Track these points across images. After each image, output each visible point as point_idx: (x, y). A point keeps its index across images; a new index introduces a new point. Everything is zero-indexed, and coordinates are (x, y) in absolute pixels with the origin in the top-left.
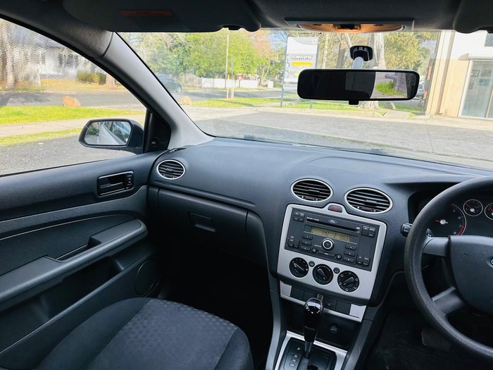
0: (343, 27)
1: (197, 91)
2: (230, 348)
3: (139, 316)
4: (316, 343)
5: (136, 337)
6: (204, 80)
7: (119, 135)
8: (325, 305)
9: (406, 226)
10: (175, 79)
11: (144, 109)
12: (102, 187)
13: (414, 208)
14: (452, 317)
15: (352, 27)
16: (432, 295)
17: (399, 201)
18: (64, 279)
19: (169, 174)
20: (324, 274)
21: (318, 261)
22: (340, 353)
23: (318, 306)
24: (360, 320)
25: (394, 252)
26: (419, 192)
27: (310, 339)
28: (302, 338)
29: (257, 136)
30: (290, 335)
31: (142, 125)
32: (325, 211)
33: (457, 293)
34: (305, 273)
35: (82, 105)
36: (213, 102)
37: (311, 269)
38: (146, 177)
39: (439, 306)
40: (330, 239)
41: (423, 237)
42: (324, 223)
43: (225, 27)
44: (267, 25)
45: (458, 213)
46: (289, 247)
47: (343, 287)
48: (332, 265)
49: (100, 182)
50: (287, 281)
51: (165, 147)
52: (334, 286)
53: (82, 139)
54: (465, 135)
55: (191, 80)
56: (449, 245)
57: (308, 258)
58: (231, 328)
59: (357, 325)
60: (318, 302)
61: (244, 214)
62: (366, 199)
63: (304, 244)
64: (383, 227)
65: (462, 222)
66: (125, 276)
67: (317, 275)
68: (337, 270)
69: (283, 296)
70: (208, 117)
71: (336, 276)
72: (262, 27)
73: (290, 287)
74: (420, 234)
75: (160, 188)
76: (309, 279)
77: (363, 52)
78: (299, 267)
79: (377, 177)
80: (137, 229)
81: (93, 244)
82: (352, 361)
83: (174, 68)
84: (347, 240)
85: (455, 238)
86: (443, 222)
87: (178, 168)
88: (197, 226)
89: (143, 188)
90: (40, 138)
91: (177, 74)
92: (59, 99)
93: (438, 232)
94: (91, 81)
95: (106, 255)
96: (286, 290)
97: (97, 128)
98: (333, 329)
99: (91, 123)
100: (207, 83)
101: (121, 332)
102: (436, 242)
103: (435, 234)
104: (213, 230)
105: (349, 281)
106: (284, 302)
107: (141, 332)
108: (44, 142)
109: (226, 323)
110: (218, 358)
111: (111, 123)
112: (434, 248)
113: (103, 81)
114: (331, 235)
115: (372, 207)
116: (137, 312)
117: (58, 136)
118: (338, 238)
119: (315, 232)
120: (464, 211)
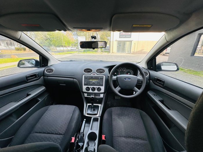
0: (88, 30)
1: (56, 51)
2: (74, 111)
3: (47, 111)
4: (94, 104)
5: (48, 116)
6: (57, 48)
7: (32, 64)
8: (95, 96)
9: (109, 75)
10: (49, 48)
11: (38, 56)
12: (28, 78)
13: (110, 71)
14: (120, 92)
15: (90, 30)
16: (115, 88)
17: (107, 70)
18: (20, 107)
19: (49, 72)
20: (93, 89)
21: (92, 87)
22: (100, 105)
23: (93, 96)
24: (103, 97)
25: (107, 81)
26: (110, 68)
27: (92, 104)
28: (91, 104)
29: (73, 60)
30: (88, 104)
31: (38, 60)
32: (92, 75)
33: (120, 87)
34: (89, 90)
35: (19, 57)
36: (61, 53)
37: (91, 89)
38: (43, 74)
39: (117, 90)
40: (94, 81)
41: (112, 77)
42: (92, 78)
43: (57, 30)
44: (69, 30)
45: (118, 71)
46: (85, 85)
47: (98, 91)
48: (95, 87)
49: (27, 77)
50: (86, 93)
51: (47, 65)
52: (96, 91)
53: (18, 66)
54: (118, 56)
55: (54, 48)
56: (117, 77)
57: (89, 86)
58: (74, 107)
59: (102, 98)
60: (93, 95)
61: (72, 79)
62: (100, 71)
63: (88, 83)
64: (104, 76)
65: (119, 73)
66: (41, 101)
67: (92, 90)
68: (96, 88)
69: (85, 96)
70: (59, 57)
71: (96, 89)
72: (68, 30)
73: (87, 94)
74: (111, 76)
75: (47, 76)
76: (91, 91)
77: (94, 37)
78: (88, 89)
79: (101, 66)
80: (43, 88)
81: (28, 95)
82: (102, 106)
83: (48, 45)
84: (97, 81)
85: (118, 76)
86: (116, 73)
87: (52, 70)
88: (60, 84)
89: (42, 77)
90: (4, 69)
91: (49, 47)
92: (10, 56)
93: (115, 75)
94: (21, 50)
95: (33, 97)
96: (86, 95)
97: (24, 63)
98: (98, 101)
99: (20, 61)
100: (58, 49)
101: (43, 117)
102: (114, 77)
103: (114, 76)
104: (65, 85)
105: (99, 89)
106: (86, 98)
107: (49, 115)
108: (6, 69)
109: (72, 106)
110: (72, 115)
111: (29, 60)
112: (115, 79)
113: (25, 50)
114: (94, 80)
115: (101, 72)
116: (47, 110)
117: (11, 67)
118: (95, 80)
119: (91, 80)
120: (119, 71)
